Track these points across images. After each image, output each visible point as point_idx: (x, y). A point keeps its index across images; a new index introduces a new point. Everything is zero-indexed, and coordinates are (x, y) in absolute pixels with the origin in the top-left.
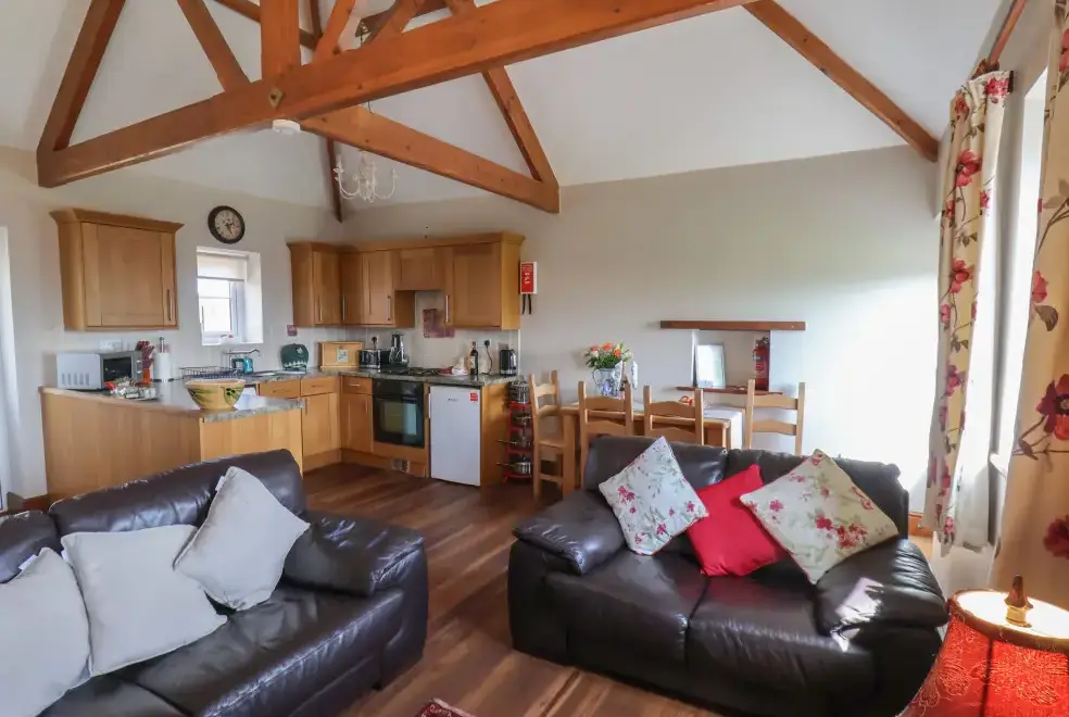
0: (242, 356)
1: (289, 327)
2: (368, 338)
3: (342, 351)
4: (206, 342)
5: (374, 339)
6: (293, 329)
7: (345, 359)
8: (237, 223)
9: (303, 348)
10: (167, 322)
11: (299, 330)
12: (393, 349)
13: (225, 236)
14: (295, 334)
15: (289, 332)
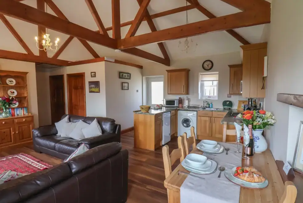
3: (243, 104)
6: (230, 95)
8: (211, 64)
9: (230, 102)
10: (183, 93)
11: (232, 96)
13: (207, 69)
14: (230, 97)
15: (228, 96)
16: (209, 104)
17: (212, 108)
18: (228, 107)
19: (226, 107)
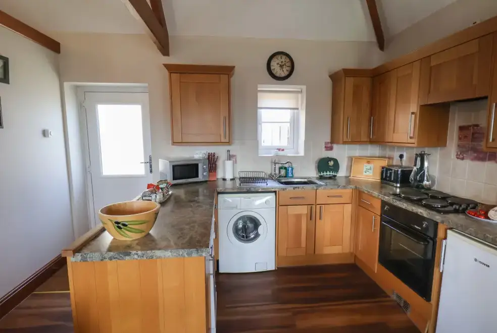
0: (286, 166)
1: (326, 143)
2: (396, 155)
3: (368, 166)
4: (262, 154)
5: (401, 156)
6: (330, 145)
7: (370, 173)
8: (289, 64)
9: (336, 161)
10: (223, 140)
11: (335, 146)
12: (415, 169)
13: (278, 75)
14: (331, 149)
15: (326, 147)
16: (285, 168)
17: (292, 177)
18: (331, 173)
19: (328, 173)
